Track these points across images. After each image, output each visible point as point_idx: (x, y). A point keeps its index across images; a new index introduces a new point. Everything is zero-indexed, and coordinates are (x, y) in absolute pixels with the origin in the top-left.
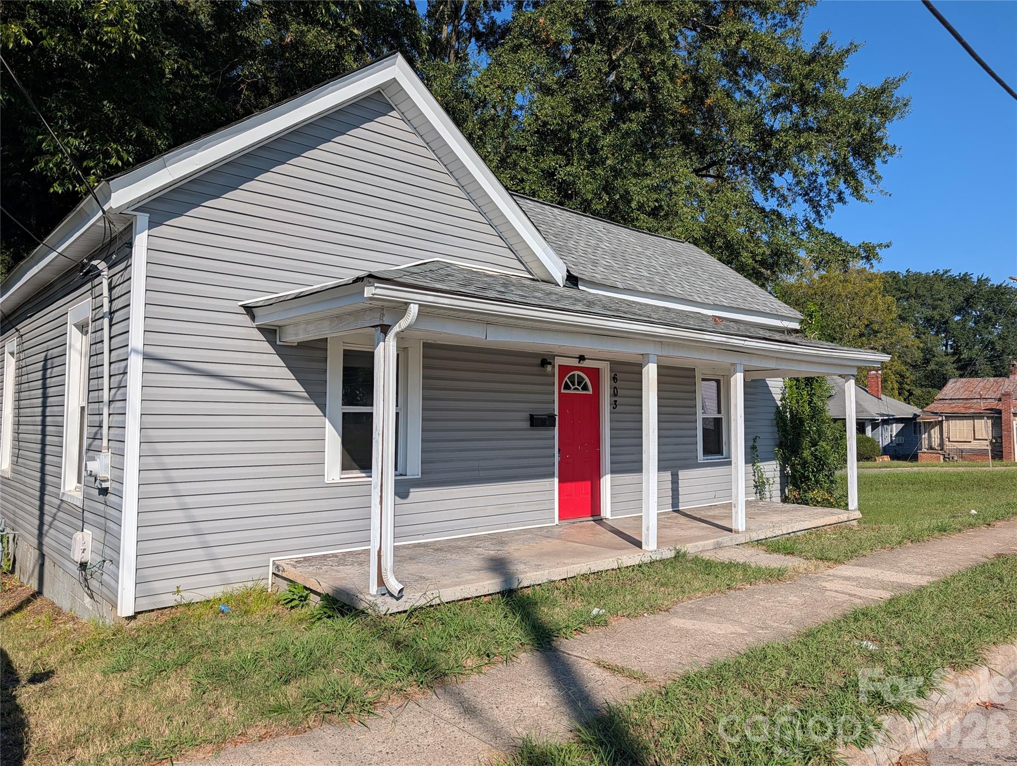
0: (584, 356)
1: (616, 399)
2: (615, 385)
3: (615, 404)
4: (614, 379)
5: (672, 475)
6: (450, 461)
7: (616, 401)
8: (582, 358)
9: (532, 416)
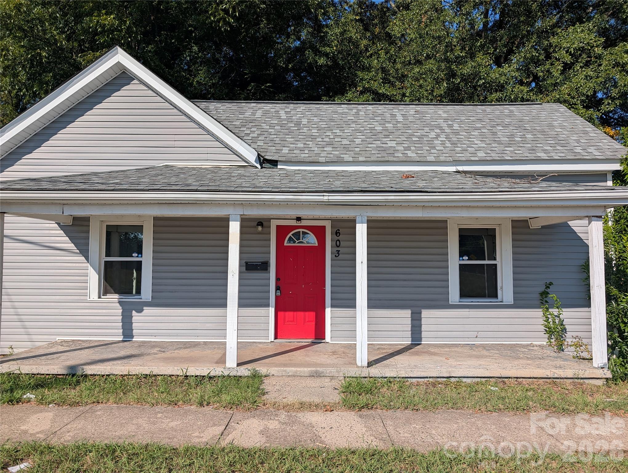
0: (300, 218)
1: (338, 249)
2: (337, 238)
3: (338, 253)
4: (337, 233)
5: (412, 313)
6: (175, 292)
7: (339, 251)
8: (299, 219)
9: (246, 263)
